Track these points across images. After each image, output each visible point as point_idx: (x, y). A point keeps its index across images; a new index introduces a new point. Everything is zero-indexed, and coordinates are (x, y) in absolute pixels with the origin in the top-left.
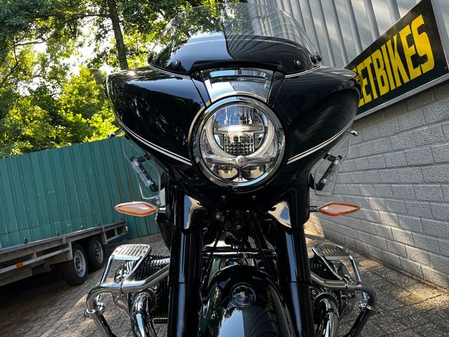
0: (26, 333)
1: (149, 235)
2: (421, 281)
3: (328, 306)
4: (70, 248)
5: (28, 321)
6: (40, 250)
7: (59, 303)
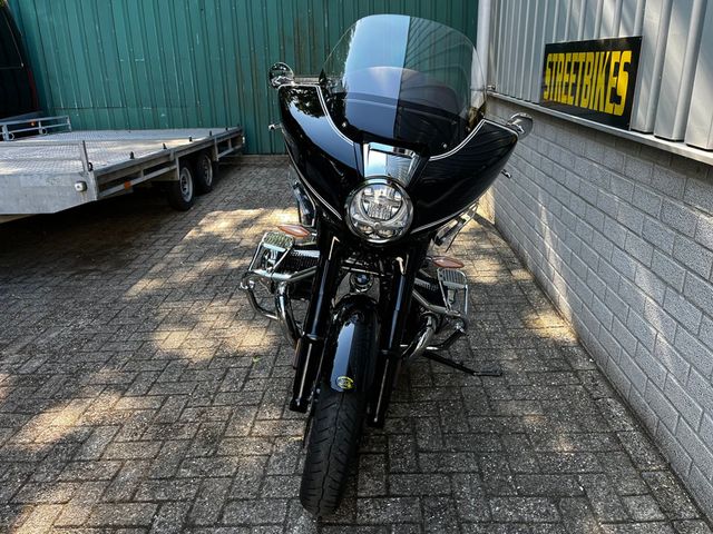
0: (132, 260)
1: (272, 153)
2: (555, 308)
3: (429, 322)
4: (177, 166)
5: (130, 245)
6: (146, 167)
7: (163, 230)
